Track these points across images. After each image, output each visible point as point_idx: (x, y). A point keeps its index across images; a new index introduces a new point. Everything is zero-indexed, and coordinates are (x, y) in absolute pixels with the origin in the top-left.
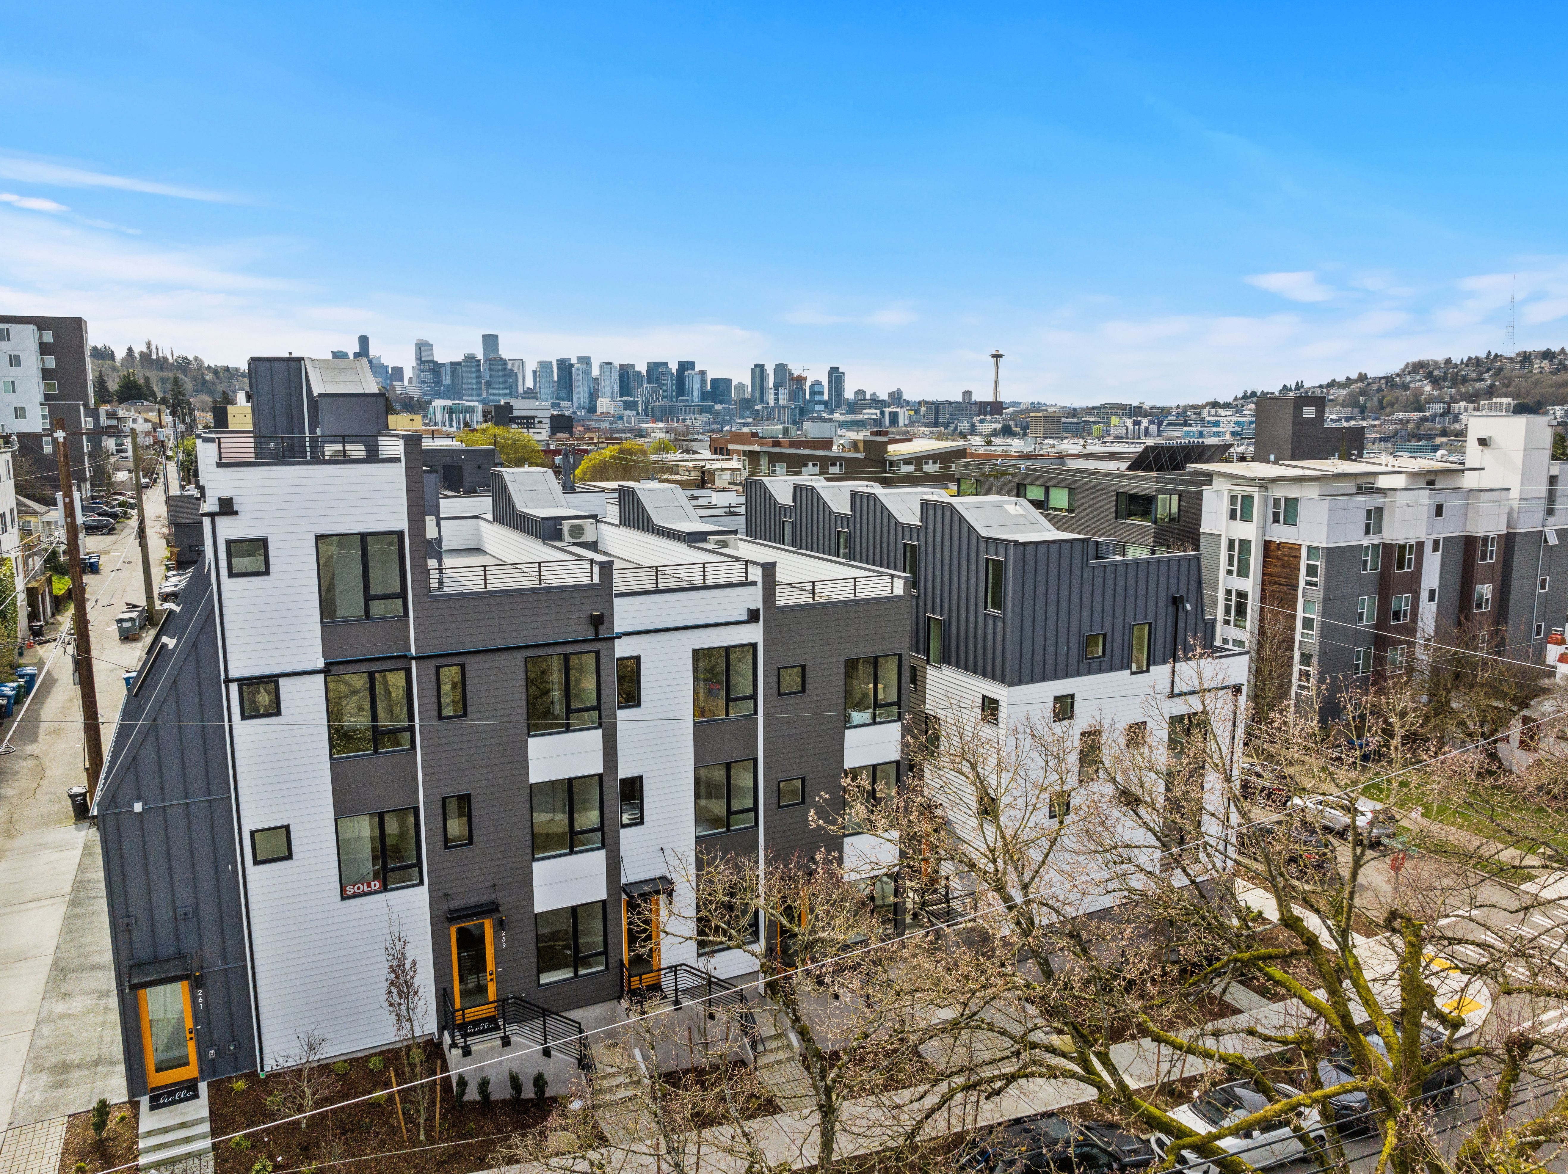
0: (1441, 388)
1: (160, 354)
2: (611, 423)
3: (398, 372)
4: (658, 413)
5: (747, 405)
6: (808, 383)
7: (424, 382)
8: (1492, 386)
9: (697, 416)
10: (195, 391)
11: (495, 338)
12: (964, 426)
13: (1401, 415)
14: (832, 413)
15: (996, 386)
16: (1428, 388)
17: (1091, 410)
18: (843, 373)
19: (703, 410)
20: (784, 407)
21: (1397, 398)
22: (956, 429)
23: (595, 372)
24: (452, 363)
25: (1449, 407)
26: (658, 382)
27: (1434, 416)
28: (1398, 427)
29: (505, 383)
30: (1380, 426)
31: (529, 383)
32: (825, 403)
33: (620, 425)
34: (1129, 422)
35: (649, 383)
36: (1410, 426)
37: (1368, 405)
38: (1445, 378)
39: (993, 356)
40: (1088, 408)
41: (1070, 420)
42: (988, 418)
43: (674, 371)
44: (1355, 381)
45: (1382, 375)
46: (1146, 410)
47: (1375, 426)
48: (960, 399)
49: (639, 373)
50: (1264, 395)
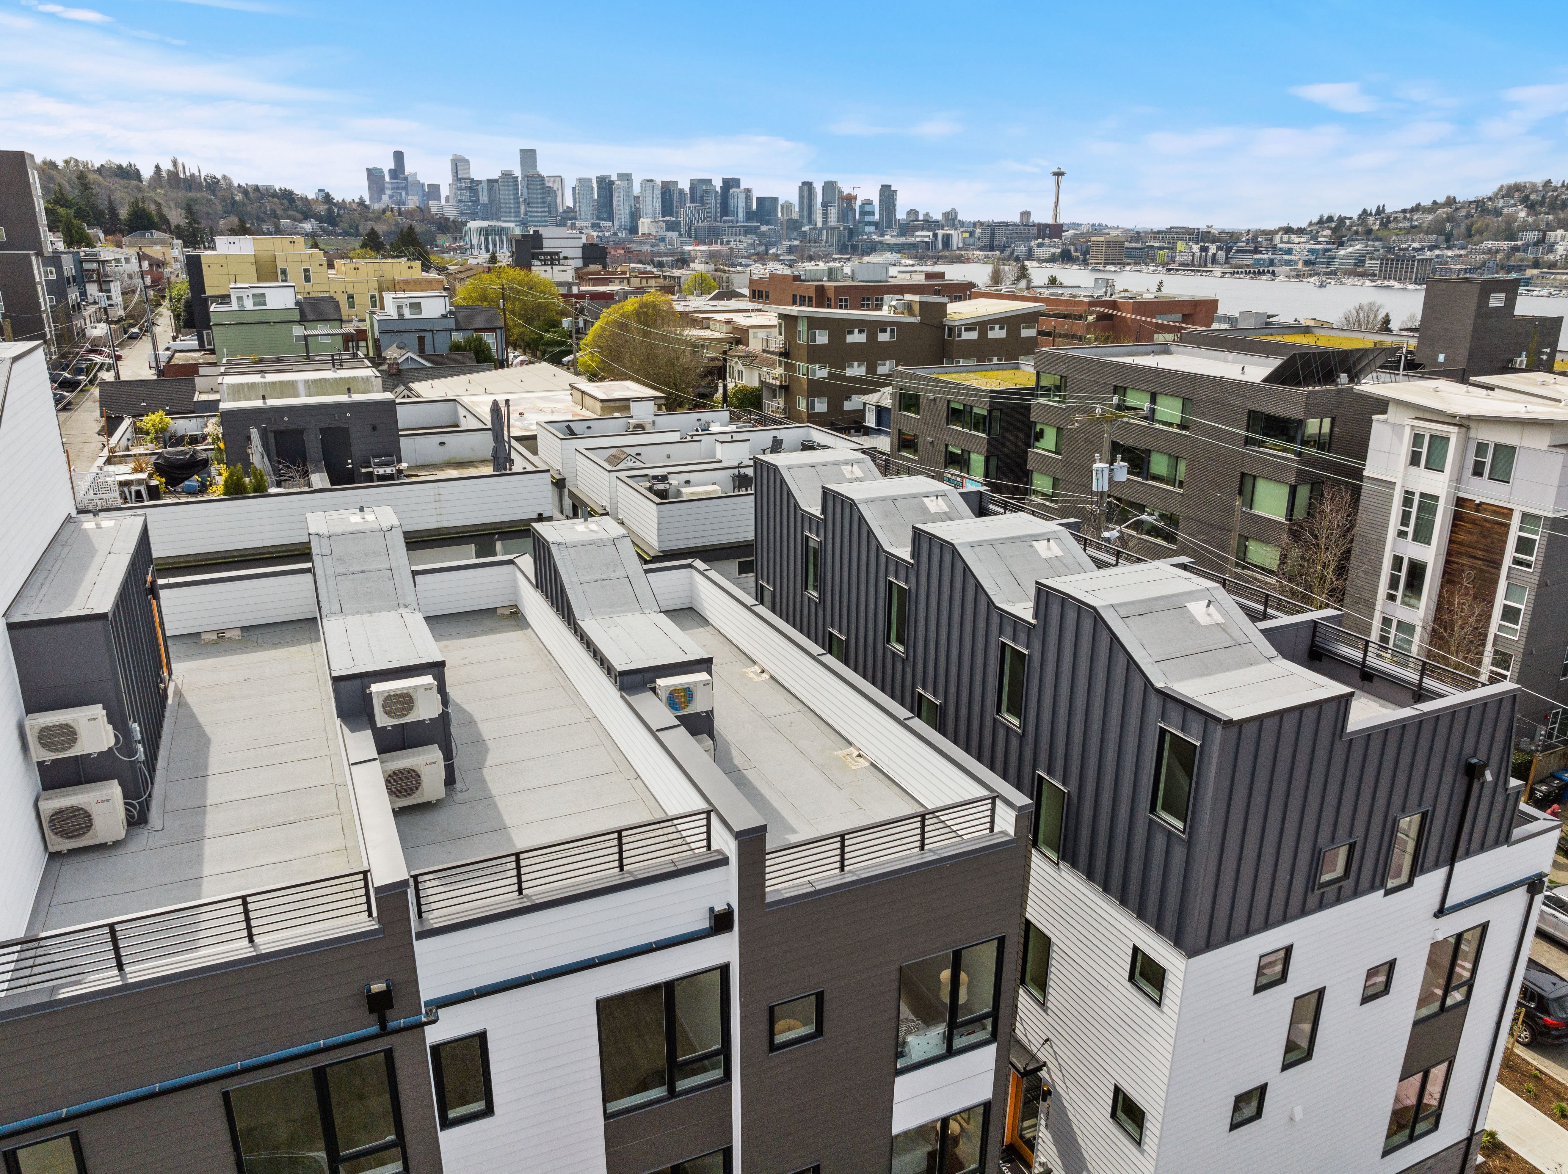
0: (1537, 214)
1: (188, 174)
2: (653, 246)
3: (434, 190)
4: (701, 234)
5: (794, 225)
6: (859, 202)
7: (460, 201)
9: (742, 238)
10: (225, 212)
11: (533, 152)
12: (1021, 250)
13: (1490, 244)
14: (882, 235)
15: (1056, 207)
16: (1522, 215)
17: (1155, 234)
18: (895, 192)
19: (748, 231)
20: (832, 228)
21: (1487, 226)
22: (1012, 253)
23: (637, 189)
24: (489, 181)
25: (1544, 235)
26: (702, 201)
27: (1527, 246)
28: (1486, 257)
29: (544, 202)
30: (1466, 256)
31: (569, 203)
32: (876, 224)
33: (662, 247)
34: (1196, 248)
35: (692, 202)
36: (1500, 256)
37: (1455, 232)
38: (1542, 203)
39: (1055, 174)
40: (1152, 232)
41: (1132, 245)
42: (1047, 241)
43: (718, 189)
44: (1442, 206)
45: (1472, 199)
46: (1214, 235)
47: (1461, 256)
48: (1017, 220)
49: (682, 192)
50: (1342, 220)
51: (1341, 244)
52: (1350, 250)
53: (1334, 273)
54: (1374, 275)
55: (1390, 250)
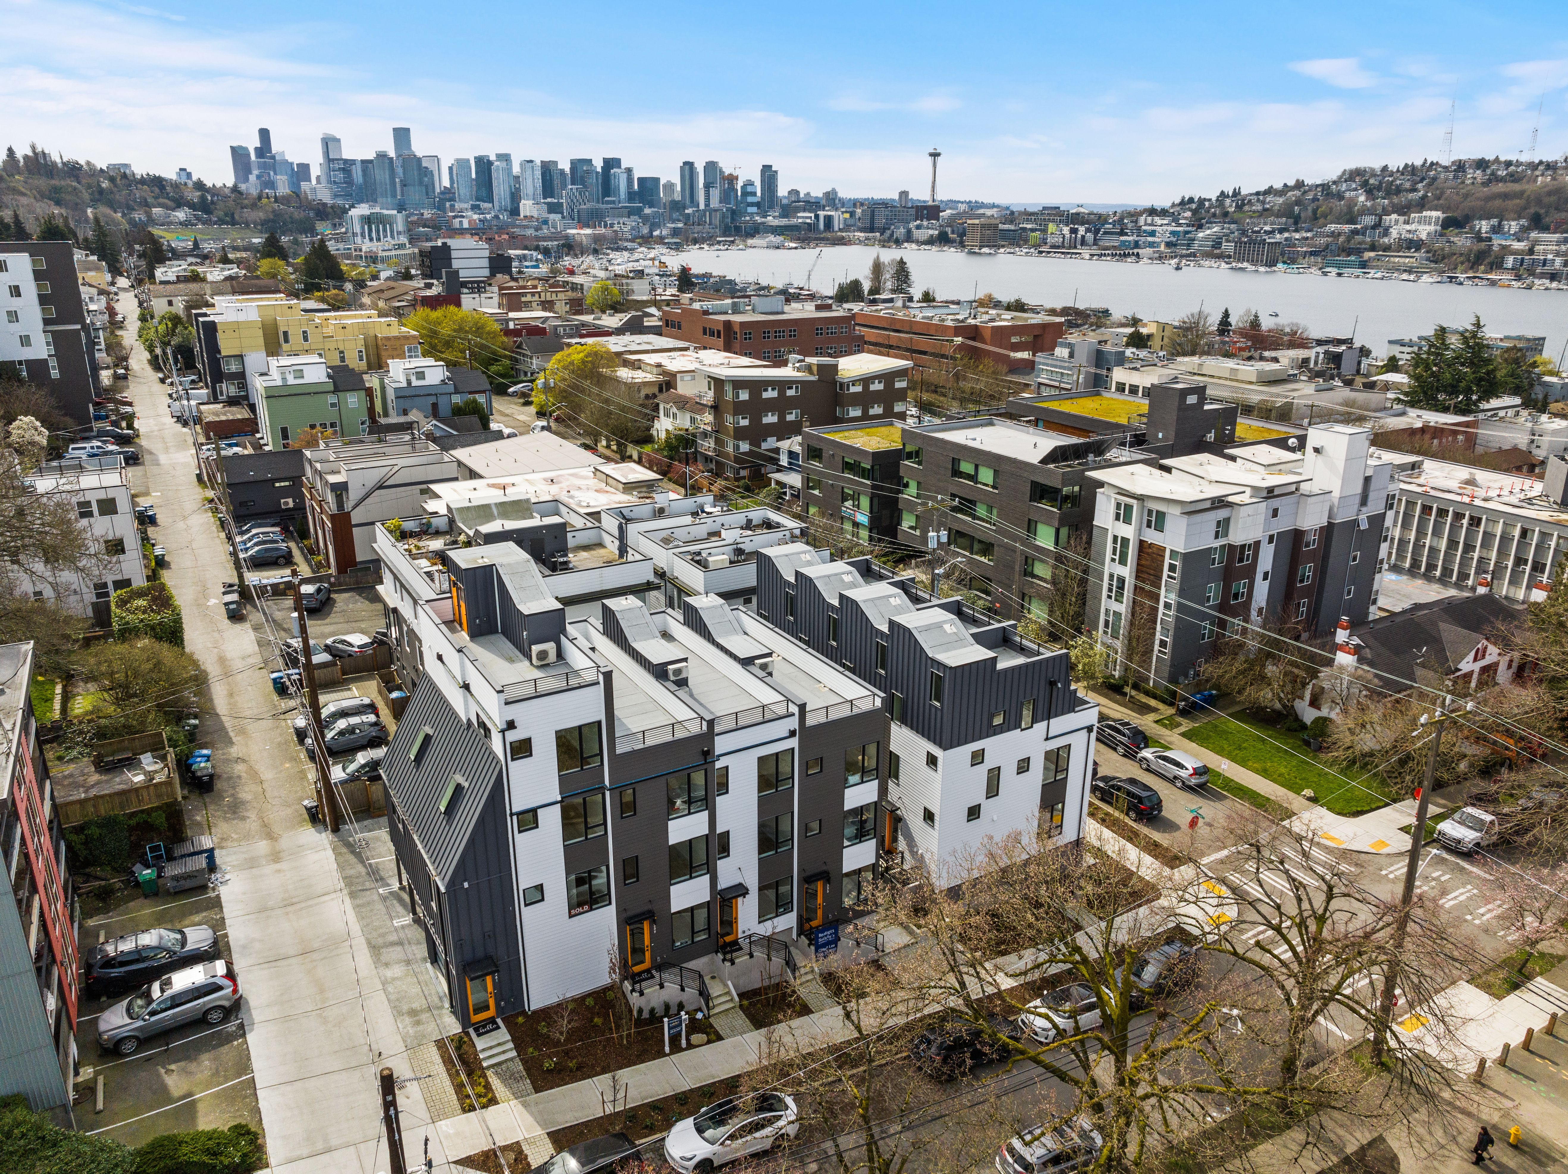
0: (1375, 199)
1: (48, 158)
2: (537, 230)
3: (304, 169)
4: (584, 217)
5: (676, 206)
6: (740, 184)
7: (333, 182)
8: (1424, 197)
9: (626, 220)
11: (407, 131)
12: (901, 232)
13: (1333, 227)
14: (765, 217)
15: (933, 187)
16: (1362, 198)
17: (1028, 215)
18: (776, 172)
19: (631, 212)
20: (715, 210)
21: (1331, 209)
22: (892, 235)
23: (516, 169)
24: (363, 162)
25: (1380, 219)
26: (583, 182)
27: (1365, 228)
28: (1330, 240)
29: (421, 183)
30: (1312, 238)
31: (446, 183)
32: (758, 205)
33: (546, 231)
34: (1066, 230)
35: (573, 183)
36: (1341, 239)
37: (1302, 215)
38: (1379, 188)
39: (931, 155)
40: (1026, 213)
41: (1006, 227)
42: (925, 223)
43: (599, 169)
44: (1292, 189)
45: (1319, 182)
46: (1084, 217)
47: (1307, 238)
48: (896, 198)
49: (562, 172)
50: (1202, 201)
51: (1200, 227)
52: (1208, 232)
53: (1194, 255)
54: (1229, 257)
55: (1244, 233)
